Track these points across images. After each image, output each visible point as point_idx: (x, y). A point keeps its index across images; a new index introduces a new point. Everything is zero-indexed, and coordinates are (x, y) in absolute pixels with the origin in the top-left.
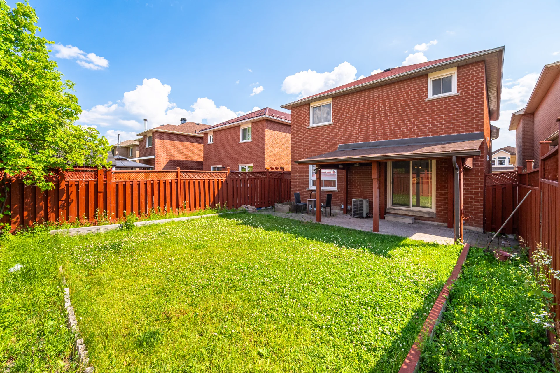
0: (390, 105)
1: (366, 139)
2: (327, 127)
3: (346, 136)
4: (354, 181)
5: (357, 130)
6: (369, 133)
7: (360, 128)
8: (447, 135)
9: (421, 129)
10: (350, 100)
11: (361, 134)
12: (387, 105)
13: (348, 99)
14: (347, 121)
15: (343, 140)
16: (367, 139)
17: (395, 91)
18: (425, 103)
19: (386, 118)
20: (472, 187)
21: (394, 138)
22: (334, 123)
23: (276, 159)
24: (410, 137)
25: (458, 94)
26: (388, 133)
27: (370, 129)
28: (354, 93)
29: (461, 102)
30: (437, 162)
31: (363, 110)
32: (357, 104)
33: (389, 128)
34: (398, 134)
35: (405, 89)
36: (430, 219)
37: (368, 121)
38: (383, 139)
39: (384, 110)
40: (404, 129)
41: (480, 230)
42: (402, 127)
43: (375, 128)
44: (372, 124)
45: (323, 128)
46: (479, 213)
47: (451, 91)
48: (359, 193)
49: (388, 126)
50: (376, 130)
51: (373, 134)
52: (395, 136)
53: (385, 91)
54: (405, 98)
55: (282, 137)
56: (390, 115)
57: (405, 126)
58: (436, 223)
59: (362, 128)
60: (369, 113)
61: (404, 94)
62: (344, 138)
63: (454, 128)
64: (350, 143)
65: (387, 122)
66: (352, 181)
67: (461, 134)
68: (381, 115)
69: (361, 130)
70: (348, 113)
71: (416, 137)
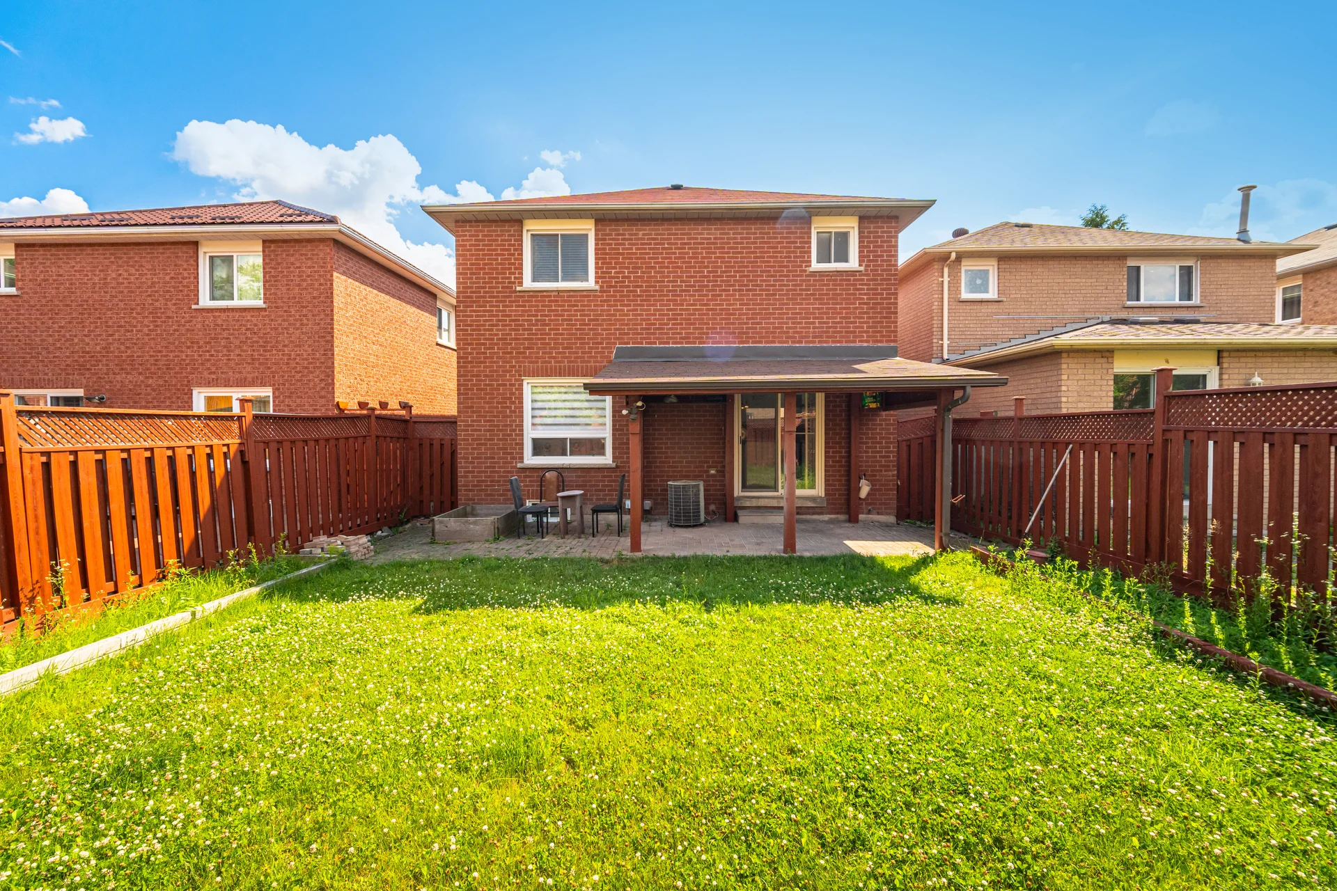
0: (739, 267)
1: (686, 338)
2: (581, 296)
3: (637, 325)
4: (657, 439)
5: (663, 315)
6: (695, 324)
7: (671, 310)
8: (844, 345)
9: (800, 328)
10: (644, 234)
11: (673, 324)
12: (734, 267)
13: (642, 232)
14: (637, 286)
15: (628, 334)
16: (689, 338)
17: (750, 238)
18: (807, 276)
19: (732, 295)
20: (882, 443)
21: (748, 342)
22: (601, 287)
23: (363, 373)
24: (779, 342)
25: (862, 268)
26: (736, 328)
27: (695, 314)
28: (656, 220)
29: (865, 284)
30: (826, 397)
31: (678, 267)
32: (663, 249)
33: (737, 319)
34: (757, 333)
35: (770, 238)
36: (817, 510)
37: (690, 296)
38: (726, 343)
39: (727, 276)
40: (768, 323)
41: (892, 519)
42: (764, 319)
43: (708, 314)
44: (701, 305)
45: (568, 296)
46: (891, 490)
47: (846, 261)
48: (669, 467)
49: (735, 314)
50: (710, 319)
51: (702, 329)
52: (751, 338)
53: (729, 234)
54: (770, 257)
55: (378, 307)
56: (740, 290)
57: (769, 319)
58: (826, 517)
59: (676, 310)
60: (692, 277)
61: (768, 248)
62: (628, 329)
63: (855, 332)
64: (647, 343)
65: (733, 304)
66: (653, 439)
67: (865, 345)
68: (721, 286)
69: (673, 314)
70: (639, 268)
71: (790, 344)
